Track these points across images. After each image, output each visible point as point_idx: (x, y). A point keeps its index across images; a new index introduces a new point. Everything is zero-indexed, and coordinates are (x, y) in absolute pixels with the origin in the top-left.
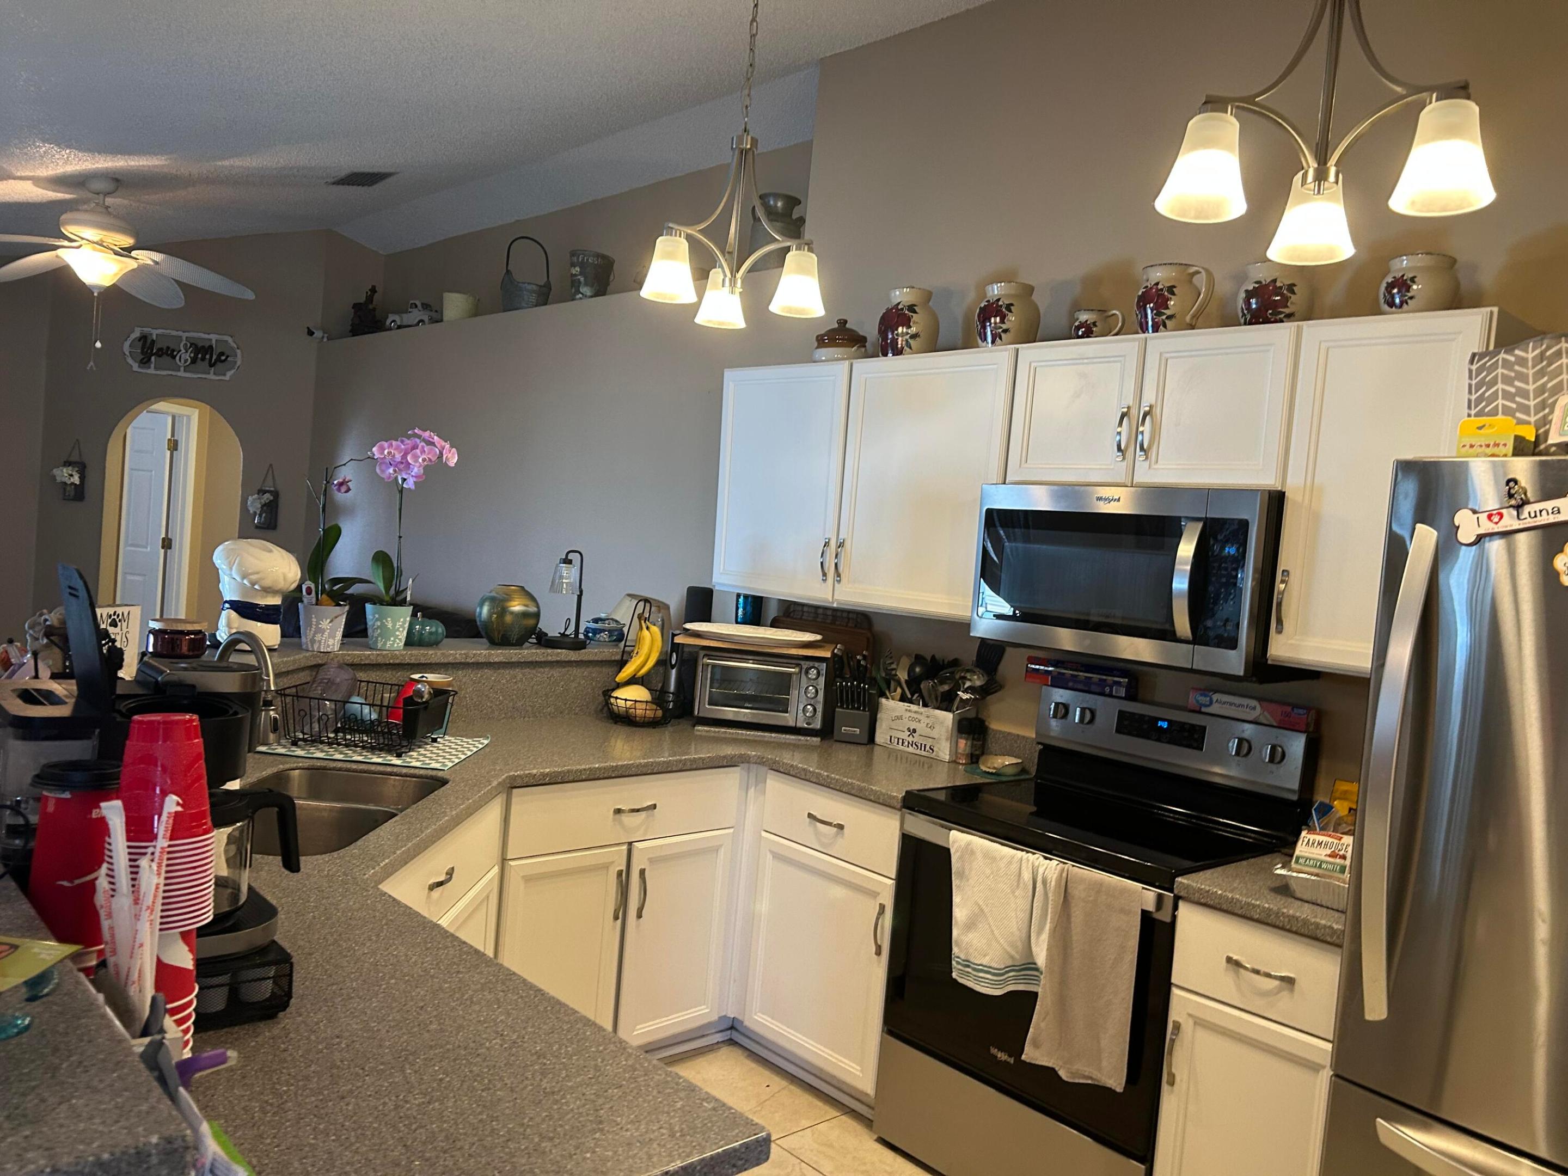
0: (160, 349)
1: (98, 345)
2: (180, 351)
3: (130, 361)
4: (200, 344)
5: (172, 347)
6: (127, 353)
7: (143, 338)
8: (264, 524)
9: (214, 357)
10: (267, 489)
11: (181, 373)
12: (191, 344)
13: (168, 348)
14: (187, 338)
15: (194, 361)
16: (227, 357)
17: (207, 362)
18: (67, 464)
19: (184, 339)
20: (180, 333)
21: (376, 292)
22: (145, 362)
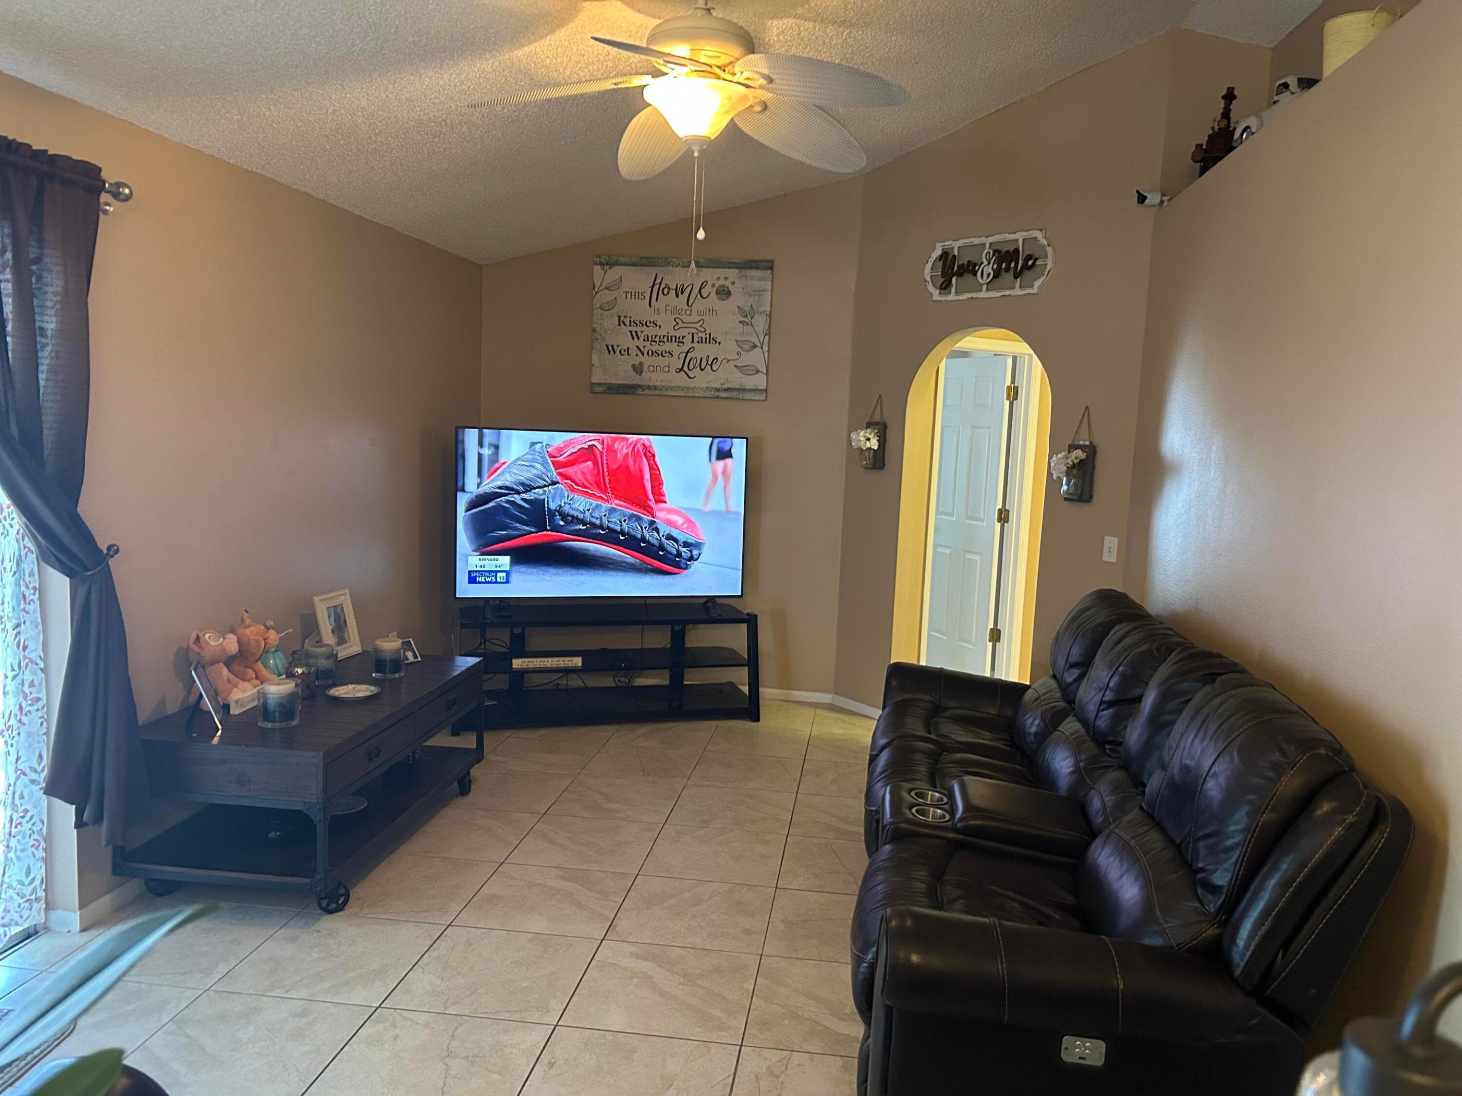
0: (961, 266)
1: (701, 234)
2: (982, 263)
3: (931, 288)
4: (1005, 249)
5: (974, 261)
6: (928, 278)
7: (945, 255)
8: (1071, 494)
9: (1021, 263)
10: (1082, 443)
11: (983, 294)
12: (994, 252)
13: (969, 262)
14: (990, 244)
15: (997, 274)
16: (1036, 260)
17: (1011, 273)
18: (869, 425)
19: (988, 245)
20: (983, 240)
21: (1235, 97)
22: (945, 287)
